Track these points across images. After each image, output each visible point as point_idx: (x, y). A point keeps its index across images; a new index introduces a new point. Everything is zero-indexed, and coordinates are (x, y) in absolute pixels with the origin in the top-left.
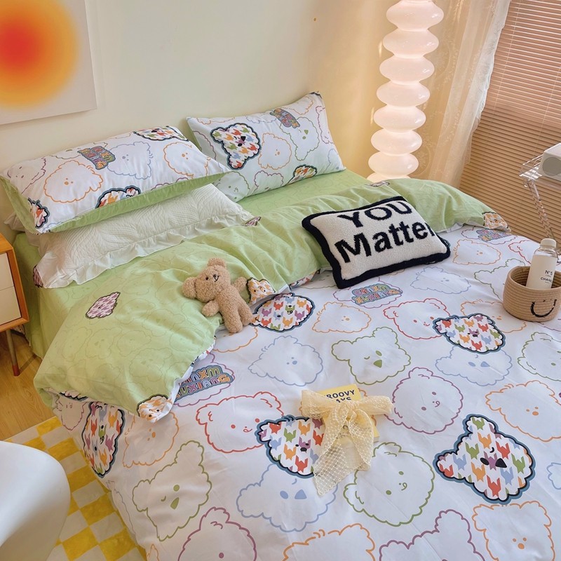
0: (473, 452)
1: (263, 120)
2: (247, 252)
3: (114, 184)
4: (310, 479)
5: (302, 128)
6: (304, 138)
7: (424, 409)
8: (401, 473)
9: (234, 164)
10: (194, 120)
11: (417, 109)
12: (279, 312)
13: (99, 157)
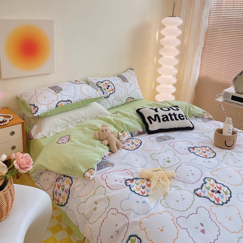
0: (208, 188)
1: (115, 79)
2: (114, 121)
3: (62, 99)
4: (147, 197)
5: (129, 83)
6: (130, 87)
7: (188, 175)
8: (182, 195)
10: (90, 78)
11: (173, 77)
12: (128, 144)
13: (56, 89)
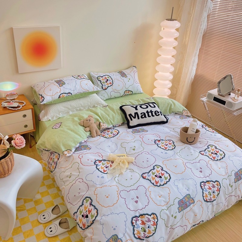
0: (153, 174)
1: (115, 74)
2: (101, 115)
3: (64, 91)
4: (106, 174)
5: (128, 78)
6: (128, 81)
7: (143, 162)
8: (131, 176)
9: (104, 88)
10: (92, 73)
12: (108, 133)
13: (60, 83)
